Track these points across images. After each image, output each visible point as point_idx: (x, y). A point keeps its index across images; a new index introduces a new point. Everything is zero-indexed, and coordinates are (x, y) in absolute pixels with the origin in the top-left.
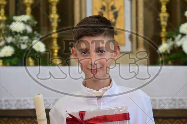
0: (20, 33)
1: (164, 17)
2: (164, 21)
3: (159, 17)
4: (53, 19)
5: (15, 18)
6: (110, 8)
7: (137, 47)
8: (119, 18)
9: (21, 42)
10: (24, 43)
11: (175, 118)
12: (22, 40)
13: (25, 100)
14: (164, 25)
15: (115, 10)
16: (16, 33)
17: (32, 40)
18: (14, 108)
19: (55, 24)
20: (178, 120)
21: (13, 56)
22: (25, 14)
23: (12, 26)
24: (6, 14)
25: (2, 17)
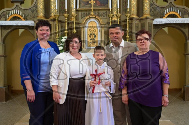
5: (62, 37)
6: (93, 34)
8: (96, 37)
15: (95, 35)
16: (63, 42)
21: (63, 50)
22: (65, 36)
23: (62, 40)
24: (58, 36)
25: (57, 37)
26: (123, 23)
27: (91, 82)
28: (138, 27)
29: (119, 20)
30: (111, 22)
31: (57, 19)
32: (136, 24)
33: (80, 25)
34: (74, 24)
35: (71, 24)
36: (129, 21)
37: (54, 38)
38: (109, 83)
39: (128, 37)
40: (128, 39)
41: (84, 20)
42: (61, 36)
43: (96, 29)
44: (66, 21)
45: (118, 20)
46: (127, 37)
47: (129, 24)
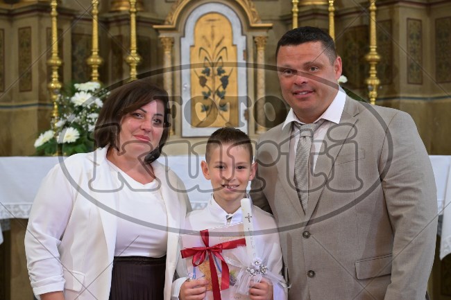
0: (87, 109)
5: (77, 86)
6: (216, 72)
7: (256, 129)
8: (229, 86)
9: (89, 121)
10: (92, 124)
12: (90, 119)
15: (223, 75)
16: (81, 108)
21: (78, 142)
22: (90, 79)
23: (73, 99)
24: (61, 80)
25: (55, 85)
26: (354, 21)
27: (188, 284)
28: (420, 37)
29: (332, 8)
30: (295, 15)
31: (54, 4)
32: (411, 22)
33: (157, 30)
34: (129, 24)
35: (119, 26)
36: (376, 11)
37: (40, 90)
38: (264, 286)
39: (373, 81)
40: (374, 93)
41: (173, 10)
42: (74, 81)
43: (231, 49)
44: (95, 11)
45: (328, 5)
46: (369, 82)
47: (377, 23)
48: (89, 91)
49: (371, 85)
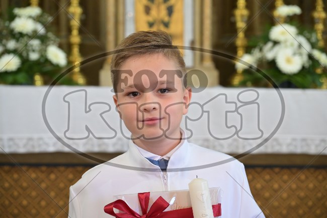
0: (27, 35)
1: (242, 16)
2: (242, 21)
3: (233, 15)
4: (74, 14)
5: (17, 11)
6: (161, 0)
8: (176, 15)
9: (30, 48)
10: (34, 51)
11: (264, 167)
12: (32, 46)
13: (40, 139)
14: (241, 28)
15: (168, 4)
16: (21, 35)
17: (47, 46)
18: (22, 150)
19: (76, 23)
20: (268, 170)
21: (19, 71)
22: (29, 4)
23: (13, 25)
39: (320, 14)
40: (320, 27)
42: (12, 7)
46: (316, 15)
48: (30, 17)
49: (319, 19)
